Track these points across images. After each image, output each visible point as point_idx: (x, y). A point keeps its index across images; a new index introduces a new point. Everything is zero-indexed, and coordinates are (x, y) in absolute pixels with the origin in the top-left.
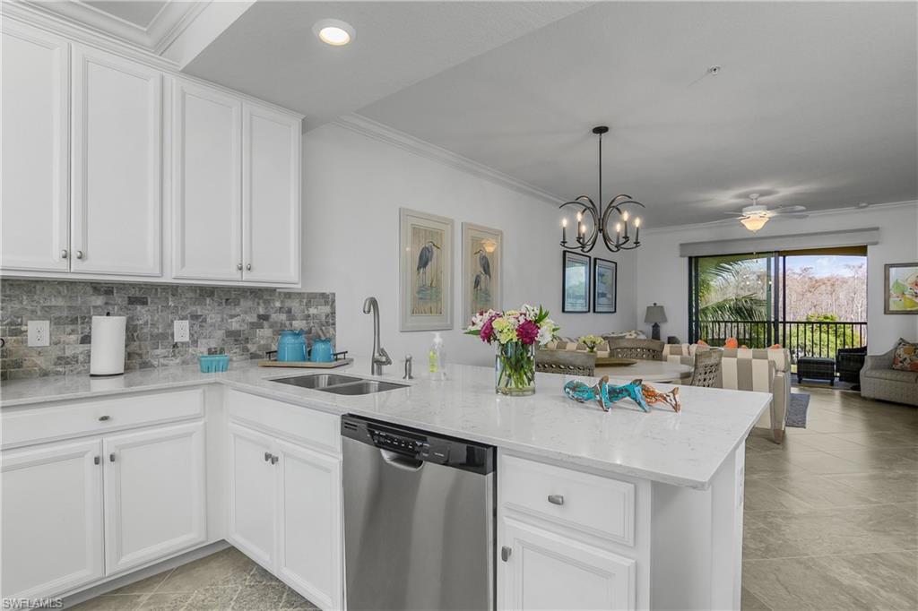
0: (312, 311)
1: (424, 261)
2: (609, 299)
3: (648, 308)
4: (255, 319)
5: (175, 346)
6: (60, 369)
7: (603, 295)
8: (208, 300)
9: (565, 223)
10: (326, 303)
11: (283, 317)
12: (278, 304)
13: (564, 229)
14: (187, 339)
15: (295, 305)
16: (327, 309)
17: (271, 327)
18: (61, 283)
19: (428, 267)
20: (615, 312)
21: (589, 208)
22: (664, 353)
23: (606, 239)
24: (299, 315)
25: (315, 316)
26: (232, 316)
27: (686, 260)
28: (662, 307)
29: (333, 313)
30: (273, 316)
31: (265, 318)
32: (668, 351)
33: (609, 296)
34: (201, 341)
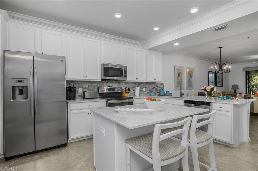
0: (161, 86)
1: (179, 76)
2: (221, 83)
3: (233, 85)
4: (153, 88)
5: (143, 92)
6: (131, 95)
7: (219, 82)
8: (147, 84)
9: (212, 67)
10: (163, 85)
11: (157, 87)
12: (156, 85)
13: (212, 69)
14: (144, 91)
15: (158, 85)
16: (163, 86)
17: (155, 89)
18: (131, 82)
19: (180, 77)
20: (223, 86)
21: (217, 64)
22: (237, 96)
23: (222, 71)
24: (159, 87)
25: (161, 87)
26: (150, 87)
27: (245, 72)
28: (237, 85)
29: (164, 87)
30: (155, 87)
31: (154, 87)
32: (238, 96)
33: (221, 82)
34: (146, 91)
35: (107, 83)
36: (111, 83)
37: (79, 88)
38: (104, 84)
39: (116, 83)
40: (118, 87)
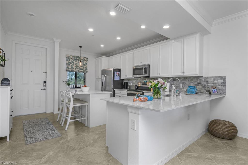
0: (216, 82)
11: (205, 83)
14: (182, 87)
15: (209, 80)
16: (222, 81)
17: (201, 86)
24: (211, 83)
30: (202, 83)
37: (131, 83)
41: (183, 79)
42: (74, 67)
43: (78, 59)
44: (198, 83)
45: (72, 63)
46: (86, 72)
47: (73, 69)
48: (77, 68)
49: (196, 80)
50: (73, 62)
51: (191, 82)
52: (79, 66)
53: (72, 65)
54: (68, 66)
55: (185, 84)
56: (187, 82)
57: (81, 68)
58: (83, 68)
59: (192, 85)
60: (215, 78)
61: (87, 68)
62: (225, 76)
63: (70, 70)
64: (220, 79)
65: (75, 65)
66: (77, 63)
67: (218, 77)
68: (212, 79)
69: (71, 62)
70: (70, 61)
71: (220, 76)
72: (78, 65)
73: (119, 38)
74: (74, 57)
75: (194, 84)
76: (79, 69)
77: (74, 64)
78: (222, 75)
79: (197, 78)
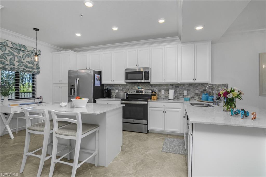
5: (184, 95)
6: (165, 98)
8: (191, 86)
10: (225, 86)
14: (186, 94)
30: (207, 90)
31: (205, 90)
34: (189, 95)
35: (139, 85)
36: (142, 85)
37: (116, 90)
38: (135, 86)
39: (147, 85)
40: (149, 89)
41: (187, 85)
42: (17, 64)
43: (23, 49)
44: (203, 90)
45: (12, 56)
46: (37, 72)
47: (12, 66)
48: (22, 65)
49: (201, 87)
50: (13, 53)
51: (196, 89)
52: (26, 62)
53: (11, 59)
54: (3, 60)
55: (190, 91)
56: (191, 89)
57: (29, 65)
58: (31, 65)
59: (197, 92)
60: (219, 85)
61: (40, 67)
62: (228, 84)
63: (7, 67)
64: (223, 86)
65: (17, 59)
66: (20, 57)
67: (222, 84)
68: (217, 86)
69: (8, 54)
70: (7, 52)
71: (224, 84)
72: (23, 61)
73: (115, 29)
74: (15, 44)
75: (199, 91)
76: (25, 67)
77: (16, 57)
78: (225, 83)
79: (202, 85)
